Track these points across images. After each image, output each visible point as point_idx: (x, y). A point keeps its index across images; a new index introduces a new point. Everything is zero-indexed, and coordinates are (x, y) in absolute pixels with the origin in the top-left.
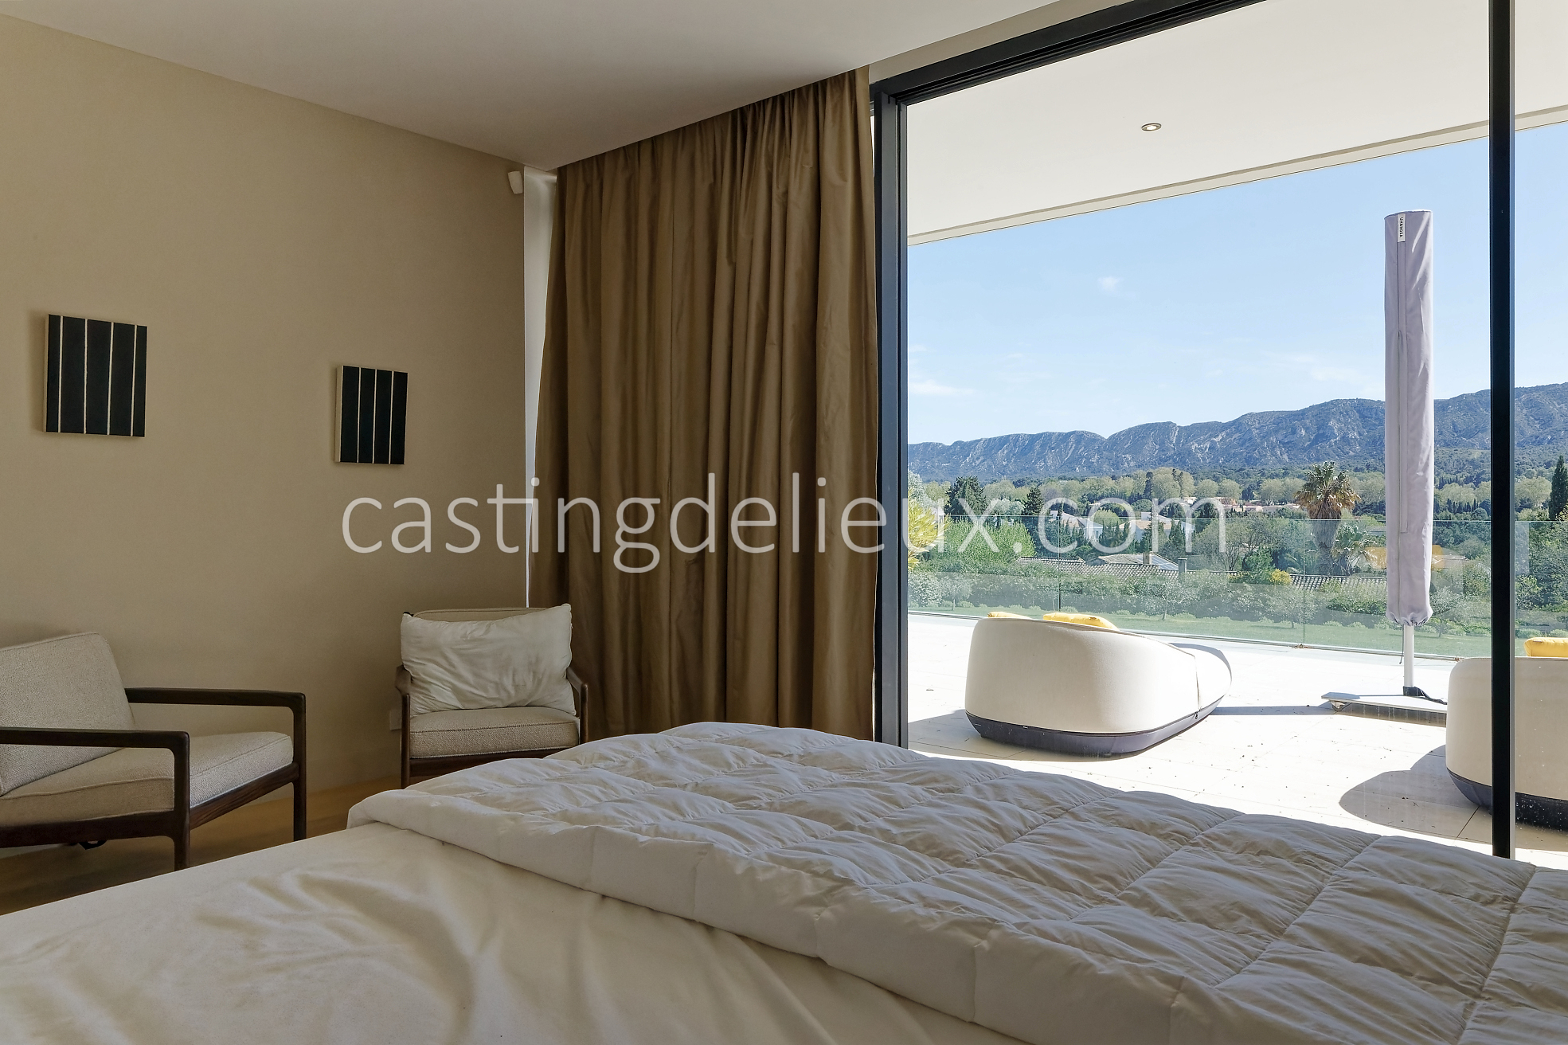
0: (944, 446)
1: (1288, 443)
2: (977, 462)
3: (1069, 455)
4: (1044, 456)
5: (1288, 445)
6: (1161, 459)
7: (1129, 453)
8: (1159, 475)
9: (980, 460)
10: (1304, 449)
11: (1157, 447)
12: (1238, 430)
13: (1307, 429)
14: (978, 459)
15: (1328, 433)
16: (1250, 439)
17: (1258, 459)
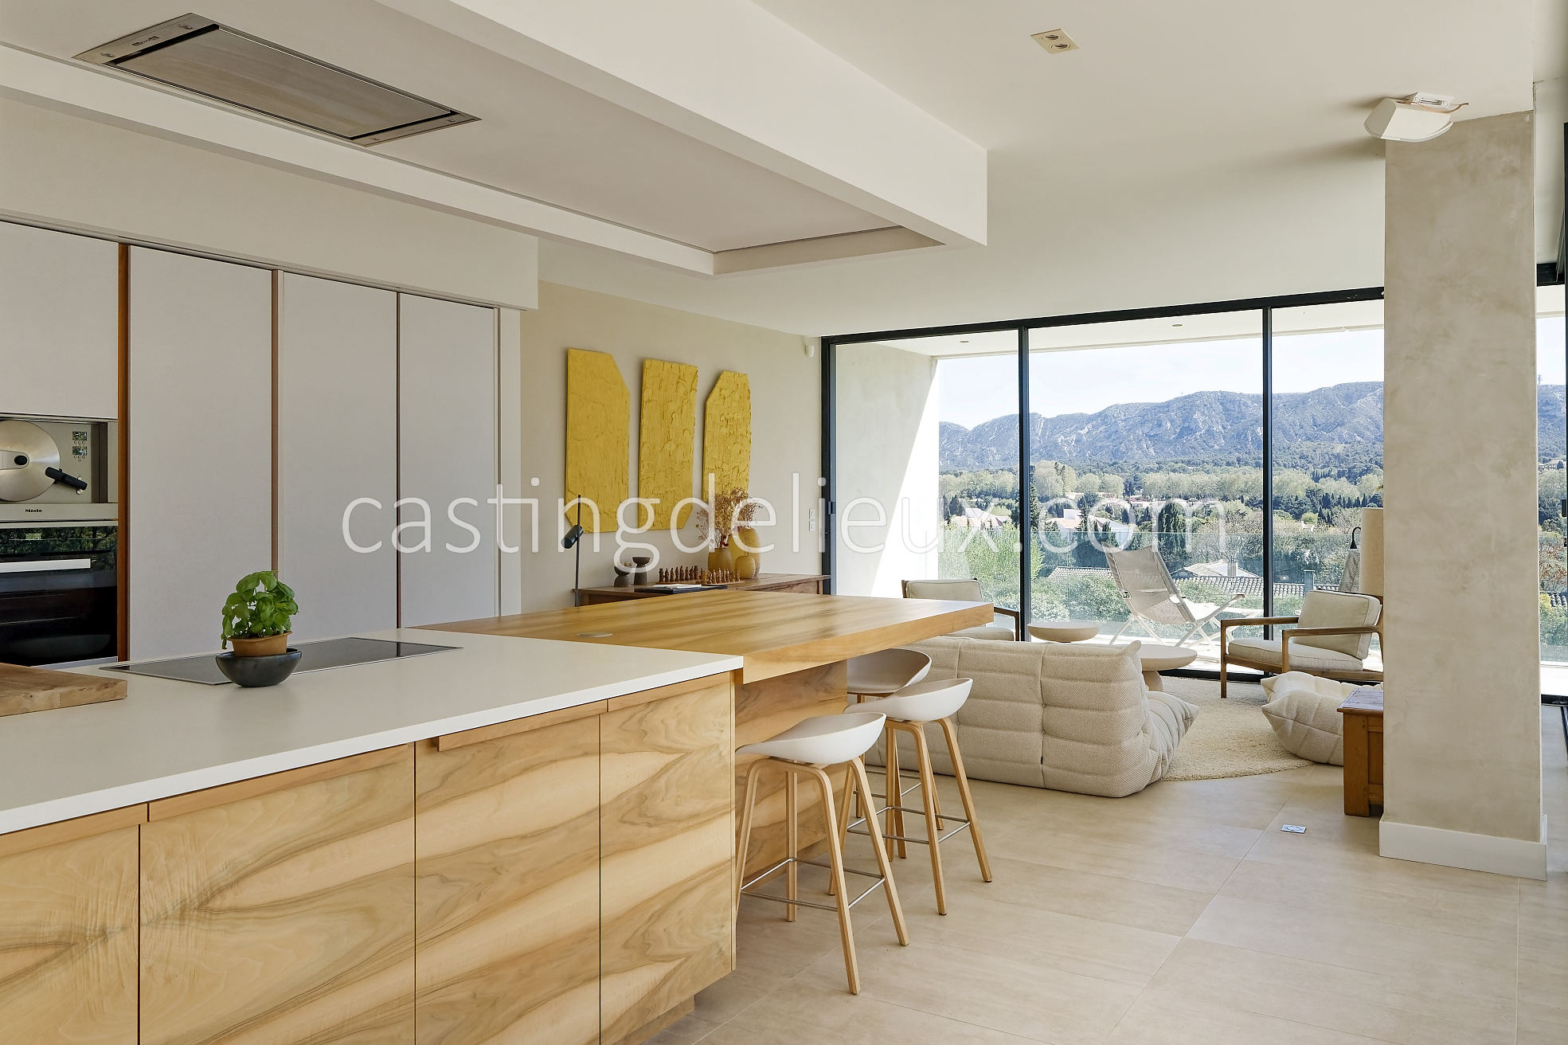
5: (1154, 439)
7: (994, 446)
8: (1042, 470)
10: (1170, 443)
12: (1104, 423)
15: (1193, 426)
16: (1117, 431)
17: (1124, 453)
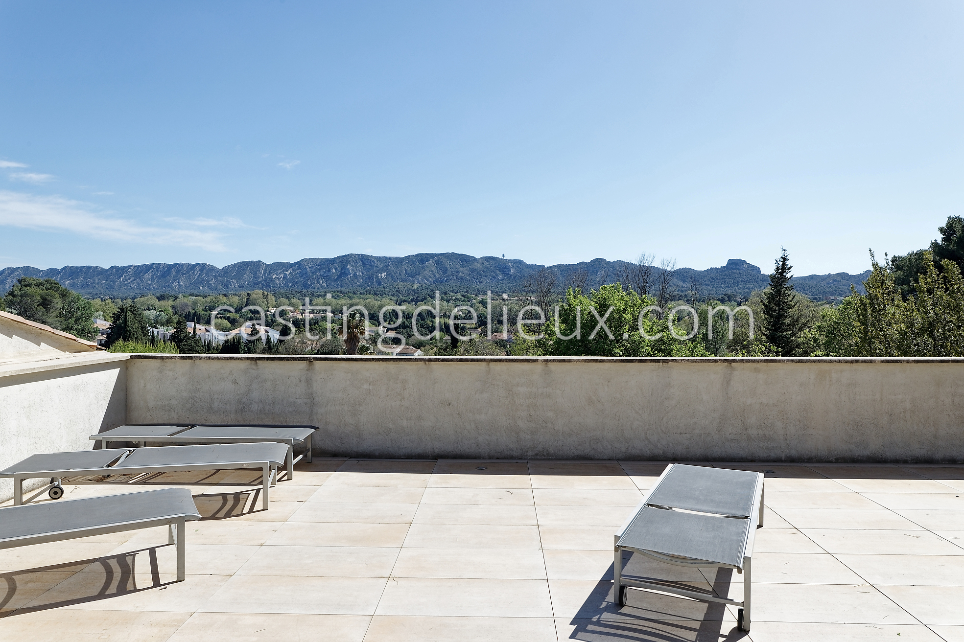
0: (103, 269)
1: (326, 276)
2: (129, 281)
3: (195, 279)
4: (178, 279)
5: (326, 278)
6: (254, 283)
7: (235, 279)
8: (254, 295)
9: (131, 280)
10: (335, 281)
11: (252, 276)
12: (299, 268)
13: (336, 269)
14: (129, 279)
15: (347, 272)
16: (306, 273)
17: (310, 285)
